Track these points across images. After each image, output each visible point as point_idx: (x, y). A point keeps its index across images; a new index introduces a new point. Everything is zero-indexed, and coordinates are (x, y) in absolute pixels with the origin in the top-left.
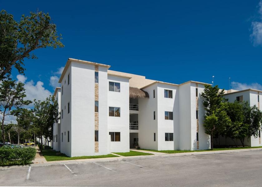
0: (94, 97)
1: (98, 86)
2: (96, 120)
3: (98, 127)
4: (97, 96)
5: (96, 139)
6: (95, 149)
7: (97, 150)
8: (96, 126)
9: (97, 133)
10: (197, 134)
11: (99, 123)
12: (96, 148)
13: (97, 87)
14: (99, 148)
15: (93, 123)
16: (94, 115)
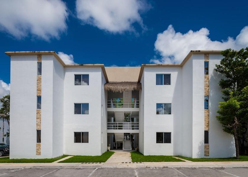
0: (36, 91)
1: (41, 79)
2: (38, 118)
3: (40, 125)
4: (39, 90)
5: (39, 140)
6: (37, 152)
7: (39, 153)
8: (38, 125)
9: (39, 132)
10: (206, 133)
11: (41, 122)
12: (38, 150)
13: (39, 80)
14: (42, 151)
15: (34, 121)
16: (36, 113)
